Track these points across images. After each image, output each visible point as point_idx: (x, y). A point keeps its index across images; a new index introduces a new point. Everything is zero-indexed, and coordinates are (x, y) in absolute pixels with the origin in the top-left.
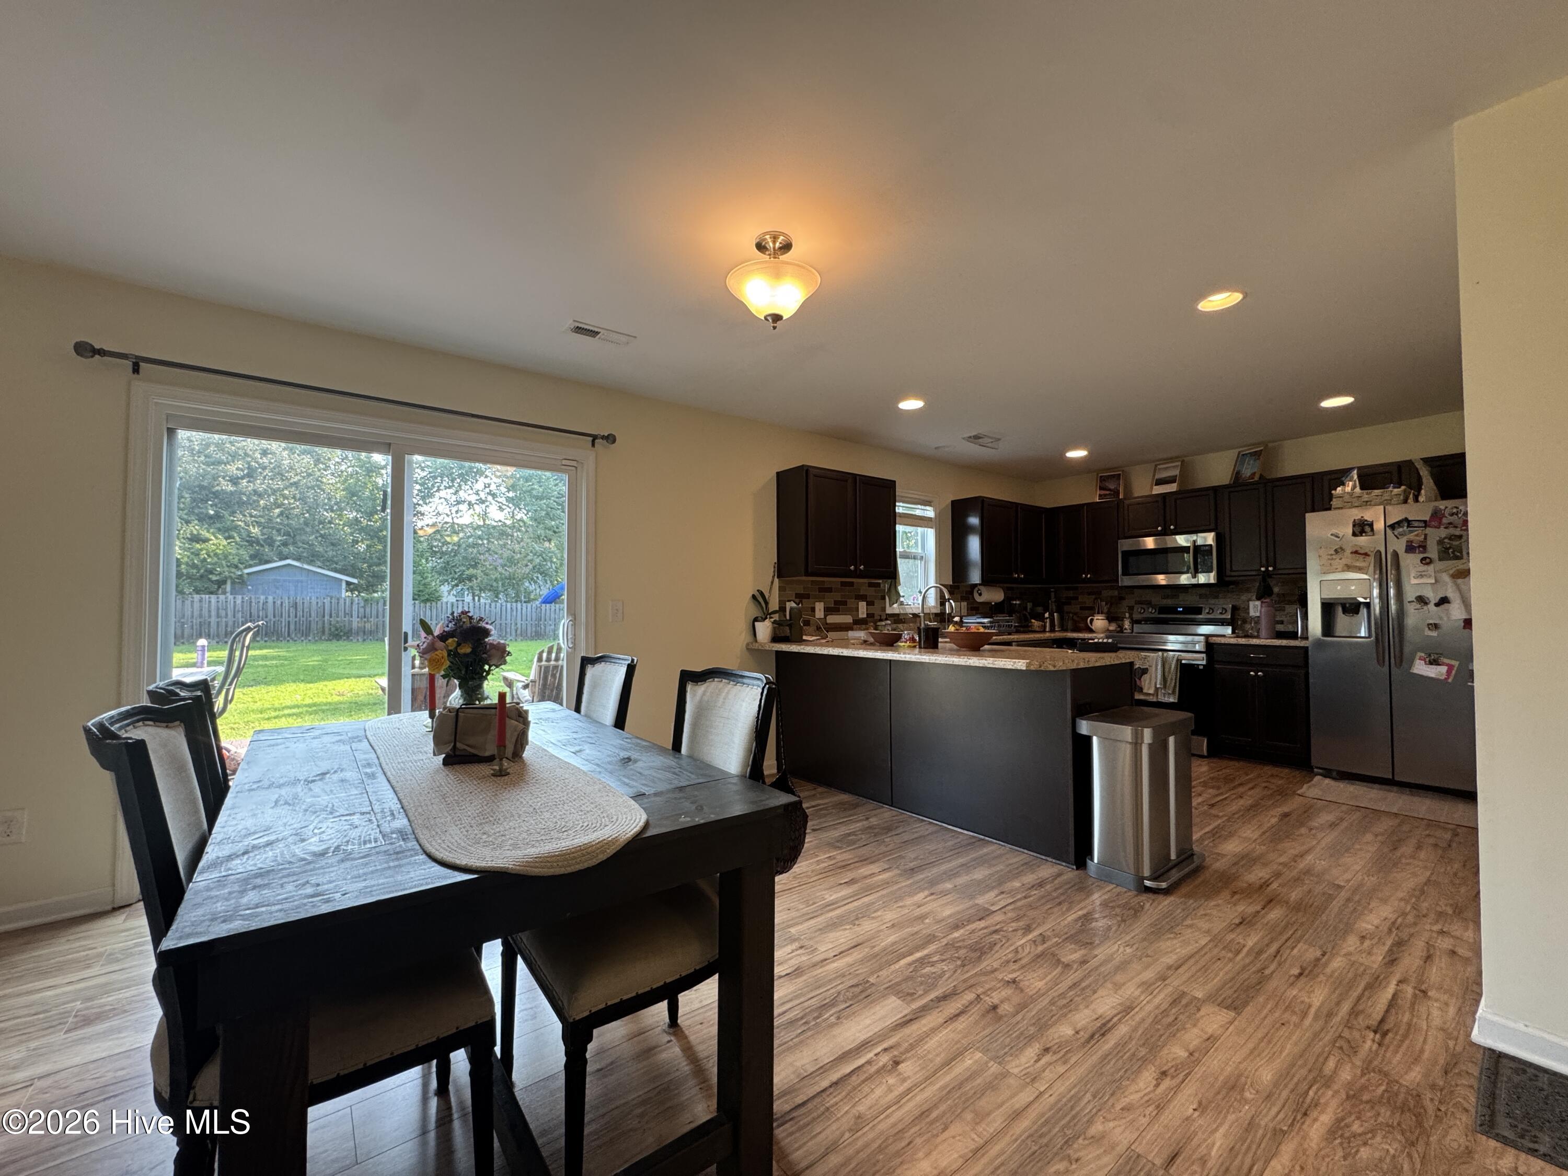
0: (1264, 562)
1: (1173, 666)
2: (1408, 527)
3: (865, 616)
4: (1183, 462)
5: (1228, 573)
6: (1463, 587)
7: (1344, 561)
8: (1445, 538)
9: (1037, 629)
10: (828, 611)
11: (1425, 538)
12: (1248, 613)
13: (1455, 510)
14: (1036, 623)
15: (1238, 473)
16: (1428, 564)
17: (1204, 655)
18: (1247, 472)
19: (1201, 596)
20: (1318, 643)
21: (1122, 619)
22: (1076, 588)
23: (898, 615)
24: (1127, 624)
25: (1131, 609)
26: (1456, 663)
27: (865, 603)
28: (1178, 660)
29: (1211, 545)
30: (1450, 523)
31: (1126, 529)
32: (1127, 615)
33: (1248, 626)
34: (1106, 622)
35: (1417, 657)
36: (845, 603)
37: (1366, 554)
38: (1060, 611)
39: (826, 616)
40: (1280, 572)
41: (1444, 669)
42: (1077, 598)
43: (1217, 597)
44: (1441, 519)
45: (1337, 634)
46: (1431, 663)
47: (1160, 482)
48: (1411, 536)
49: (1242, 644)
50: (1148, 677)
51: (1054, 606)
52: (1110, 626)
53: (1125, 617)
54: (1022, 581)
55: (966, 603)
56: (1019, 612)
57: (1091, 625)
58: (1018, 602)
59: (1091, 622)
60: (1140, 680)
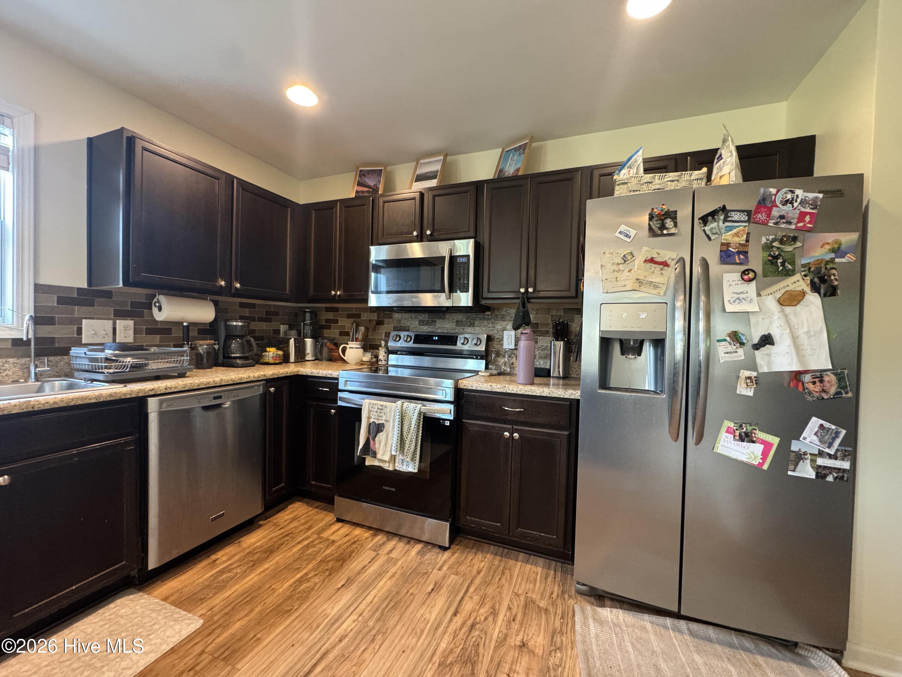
0: (524, 281)
1: (413, 426)
2: (725, 221)
4: (446, 156)
5: (486, 294)
6: (794, 320)
7: (633, 275)
8: (774, 240)
9: (271, 361)
11: (747, 241)
12: (502, 345)
13: (789, 196)
14: (272, 353)
15: (501, 171)
16: (750, 280)
17: (452, 407)
18: (510, 170)
19: (458, 323)
20: (589, 395)
21: (376, 347)
22: (336, 310)
24: (382, 353)
25: (388, 335)
26: (775, 441)
28: (420, 413)
29: (468, 256)
30: (782, 217)
31: (380, 234)
32: (383, 343)
33: (501, 361)
34: (361, 351)
35: (724, 429)
37: (665, 264)
38: (315, 337)
40: (542, 294)
41: (758, 448)
42: (336, 321)
43: (472, 325)
44: (770, 210)
45: (612, 385)
46: (742, 439)
47: (420, 178)
48: (728, 237)
49: (499, 390)
50: (384, 436)
51: (308, 330)
52: (364, 356)
53: (380, 346)
54: (237, 294)
55: (130, 323)
56: (241, 337)
57: (344, 355)
58: (240, 324)
59: (343, 351)
60: (374, 440)
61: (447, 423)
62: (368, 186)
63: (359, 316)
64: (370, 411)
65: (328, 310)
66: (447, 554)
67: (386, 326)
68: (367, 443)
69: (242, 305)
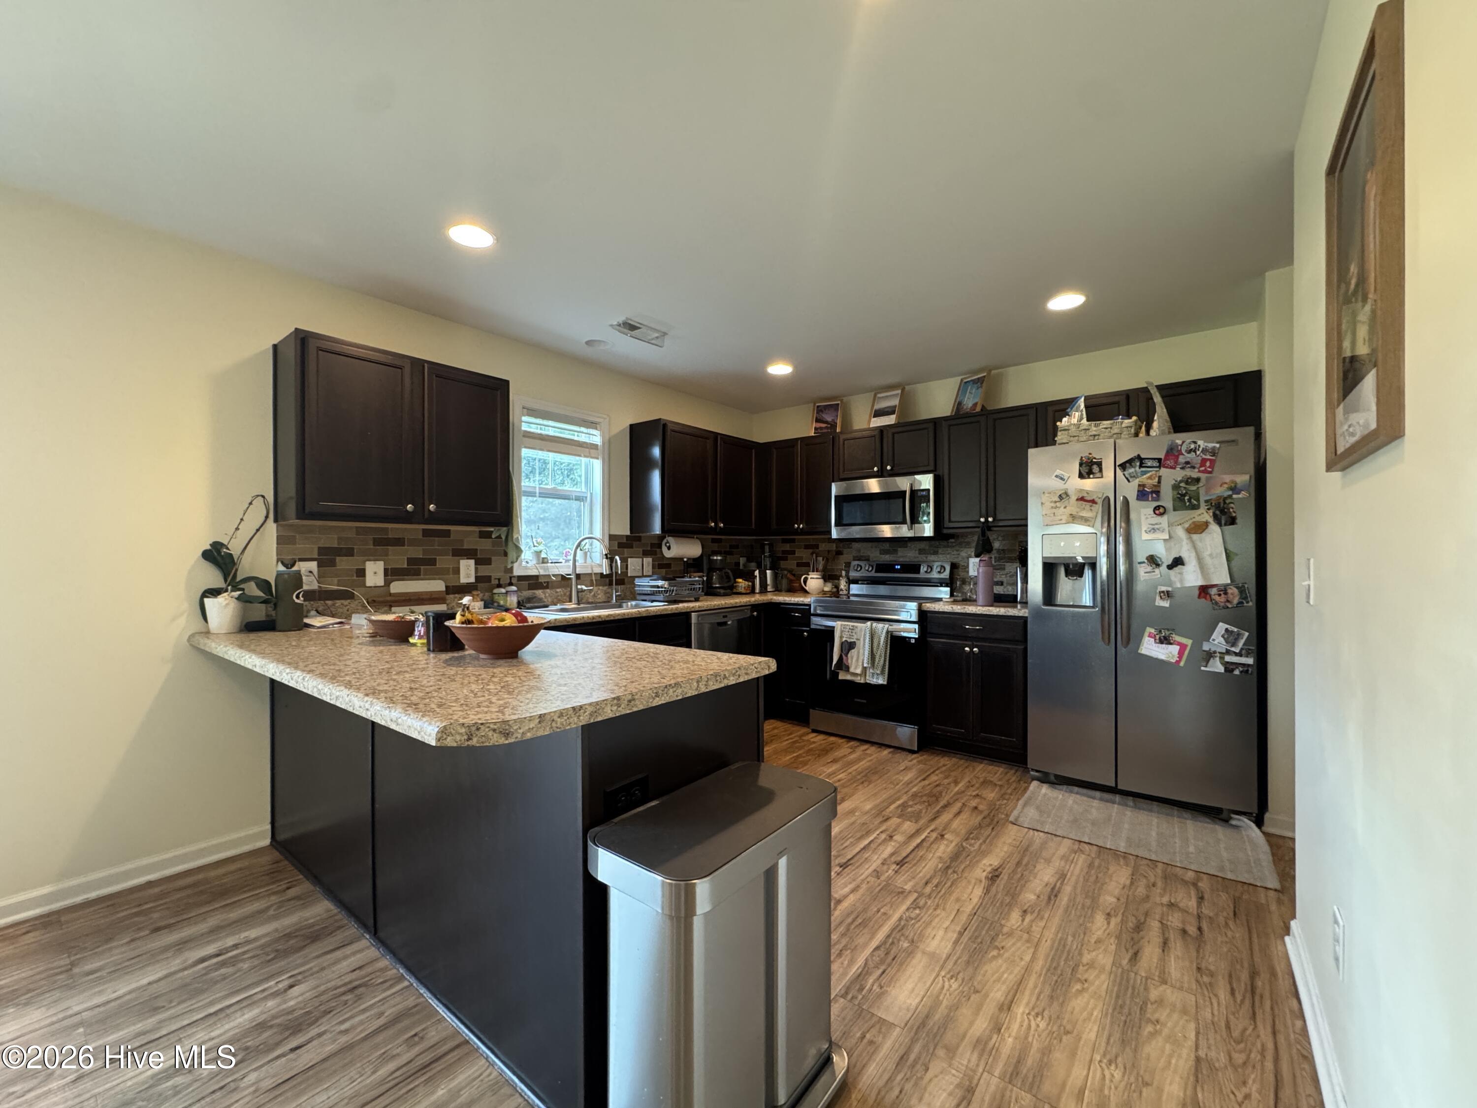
0: (984, 511)
1: (882, 642)
2: (1141, 466)
3: (472, 580)
4: (903, 390)
5: (946, 524)
6: (1199, 545)
7: (1069, 510)
8: (1181, 482)
9: (743, 591)
10: (391, 574)
11: (1159, 482)
12: (968, 572)
13: (1193, 446)
14: (742, 583)
15: (960, 404)
16: (1161, 514)
17: (916, 626)
18: (969, 403)
19: (921, 551)
20: (1038, 613)
21: (837, 578)
22: (793, 541)
23: (537, 577)
24: (843, 584)
25: (848, 565)
26: (1188, 642)
27: (472, 562)
28: (888, 632)
29: (928, 490)
30: (1187, 463)
31: (841, 470)
32: (844, 573)
33: (967, 588)
34: (821, 581)
35: (1146, 634)
36: (433, 562)
37: (1093, 502)
38: (774, 568)
39: (387, 583)
40: (1001, 524)
41: (1174, 649)
42: (793, 553)
43: (936, 553)
44: (1177, 457)
45: (1058, 603)
46: (1161, 642)
47: (878, 414)
48: (1144, 479)
49: (959, 611)
50: (856, 653)
51: (768, 562)
52: (825, 586)
53: (841, 576)
54: (722, 532)
55: (650, 560)
56: (720, 570)
57: (805, 585)
58: (719, 558)
59: (805, 582)
60: (847, 656)
61: (913, 641)
62: (826, 422)
63: (817, 547)
64: (842, 632)
65: (785, 541)
66: (915, 756)
67: (845, 556)
68: (840, 659)
69: (714, 541)
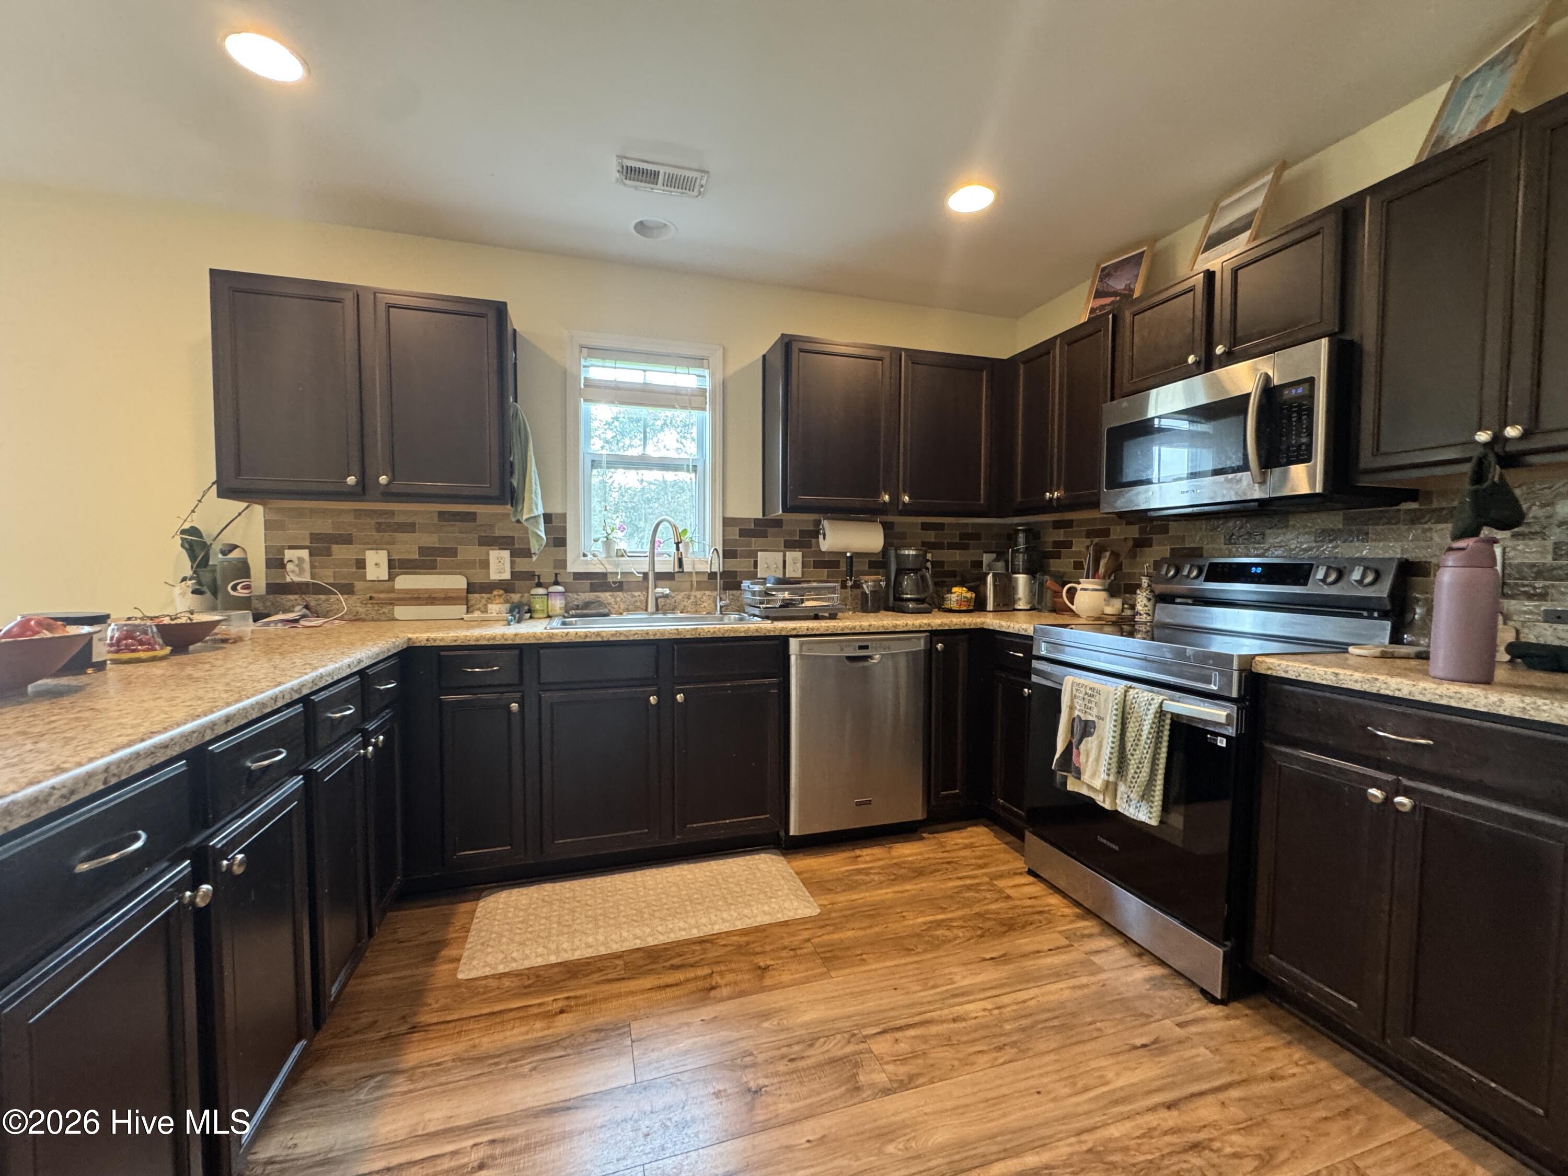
0: (1491, 412)
1: (1146, 731)
3: (507, 576)
5: (1366, 459)
9: (954, 606)
10: (396, 566)
14: (958, 595)
15: (1441, 138)
17: (1233, 710)
19: (1321, 534)
21: (1132, 589)
22: (1068, 524)
23: (604, 575)
24: (1142, 601)
25: (1157, 566)
27: (506, 554)
28: (1161, 712)
29: (1312, 381)
31: (1126, 377)
32: (1147, 582)
34: (1104, 595)
36: (453, 552)
38: (1031, 571)
39: (392, 578)
40: (1554, 440)
42: (1069, 545)
47: (1214, 241)
49: (1357, 687)
50: (1096, 743)
51: (1020, 559)
52: (1108, 605)
53: (1139, 586)
54: (907, 511)
55: (798, 555)
56: (915, 571)
57: (1072, 603)
58: (912, 552)
59: (1071, 598)
60: (1078, 748)
61: (1222, 742)
62: (1115, 294)
63: (1106, 533)
64: (1073, 697)
65: (1058, 525)
66: (1213, 1010)
67: (1155, 548)
68: (1068, 750)
69: (925, 527)
